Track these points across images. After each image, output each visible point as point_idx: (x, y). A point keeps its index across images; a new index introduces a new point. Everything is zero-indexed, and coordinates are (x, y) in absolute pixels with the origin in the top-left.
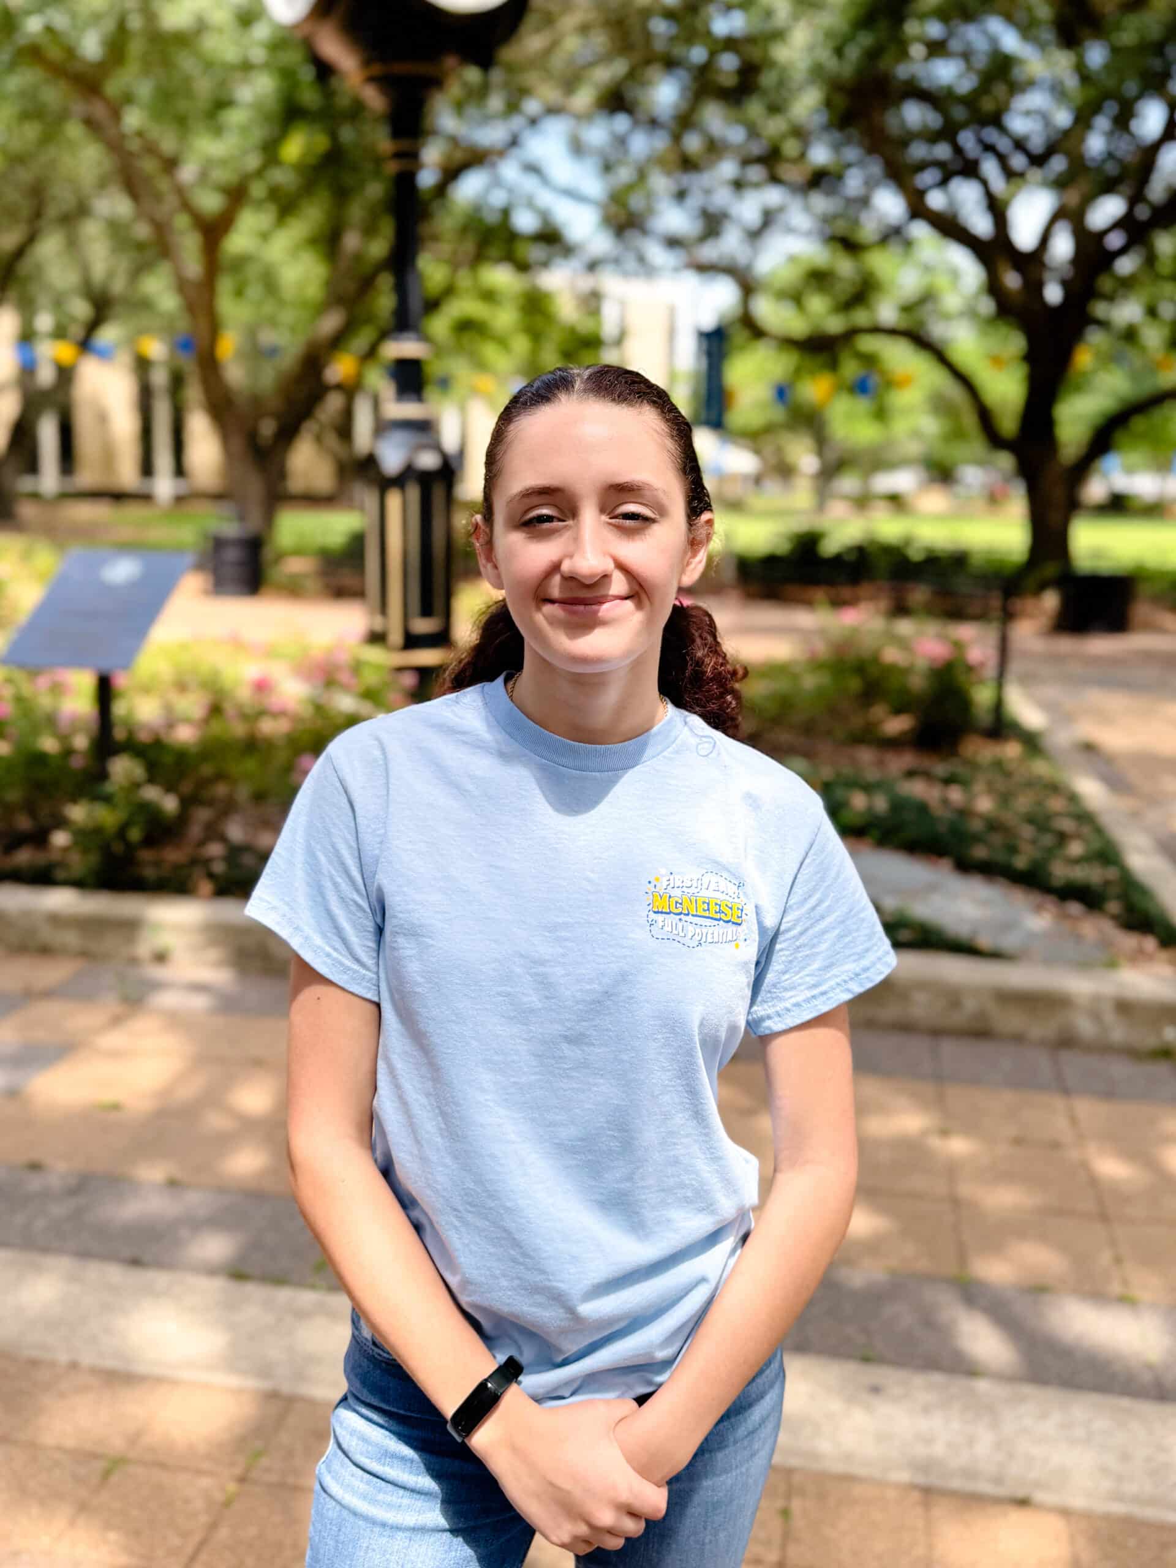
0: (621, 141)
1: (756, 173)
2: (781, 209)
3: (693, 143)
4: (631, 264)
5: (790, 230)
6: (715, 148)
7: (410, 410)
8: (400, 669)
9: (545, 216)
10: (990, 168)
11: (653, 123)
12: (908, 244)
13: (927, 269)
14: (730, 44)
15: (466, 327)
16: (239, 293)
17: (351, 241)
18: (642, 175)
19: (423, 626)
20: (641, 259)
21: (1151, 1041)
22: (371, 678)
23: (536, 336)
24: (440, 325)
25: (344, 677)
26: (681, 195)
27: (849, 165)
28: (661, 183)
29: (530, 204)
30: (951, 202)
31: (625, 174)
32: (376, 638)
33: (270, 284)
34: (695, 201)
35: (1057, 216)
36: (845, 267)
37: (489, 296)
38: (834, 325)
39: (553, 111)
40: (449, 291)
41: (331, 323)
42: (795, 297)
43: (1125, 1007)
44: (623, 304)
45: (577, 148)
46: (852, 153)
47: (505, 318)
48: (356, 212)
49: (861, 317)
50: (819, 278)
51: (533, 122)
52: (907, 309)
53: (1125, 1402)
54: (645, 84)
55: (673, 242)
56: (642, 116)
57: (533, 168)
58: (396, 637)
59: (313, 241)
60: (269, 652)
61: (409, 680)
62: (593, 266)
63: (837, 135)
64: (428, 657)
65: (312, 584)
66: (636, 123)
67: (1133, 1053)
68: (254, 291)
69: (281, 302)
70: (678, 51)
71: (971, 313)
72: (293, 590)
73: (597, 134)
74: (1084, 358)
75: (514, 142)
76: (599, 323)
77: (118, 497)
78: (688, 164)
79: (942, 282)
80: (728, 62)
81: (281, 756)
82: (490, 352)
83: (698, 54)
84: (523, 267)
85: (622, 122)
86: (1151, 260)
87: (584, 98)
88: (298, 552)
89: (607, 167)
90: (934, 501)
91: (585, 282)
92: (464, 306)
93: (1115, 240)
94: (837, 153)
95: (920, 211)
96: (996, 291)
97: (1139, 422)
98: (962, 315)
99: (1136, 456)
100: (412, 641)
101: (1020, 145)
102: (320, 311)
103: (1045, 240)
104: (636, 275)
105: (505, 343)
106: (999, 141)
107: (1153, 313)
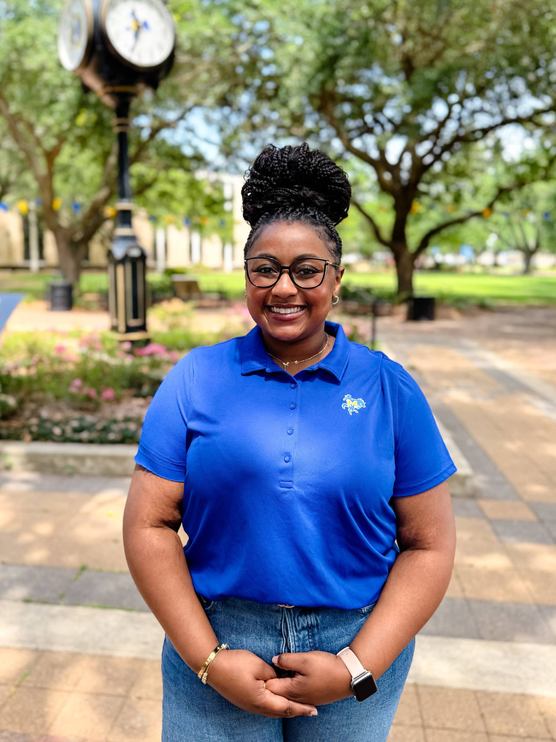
0: (226, 119)
1: (281, 132)
3: (257, 119)
6: (266, 121)
7: (125, 232)
8: (122, 342)
9: (195, 148)
10: (378, 129)
11: (239, 110)
13: (357, 172)
14: (270, 78)
15: (163, 194)
16: (66, 180)
17: (112, 159)
18: (236, 132)
19: (133, 323)
22: (109, 346)
23: (193, 199)
24: (152, 194)
26: (252, 141)
27: (321, 129)
28: (243, 136)
29: (189, 143)
30: (364, 143)
31: (229, 131)
32: (115, 328)
33: (79, 177)
34: (259, 143)
35: (405, 150)
37: (173, 182)
39: (197, 105)
40: (155, 180)
41: (103, 193)
44: (232, 185)
45: (208, 121)
46: (323, 124)
47: (180, 192)
51: (190, 110)
54: (235, 95)
56: (235, 107)
57: (190, 130)
58: (122, 327)
59: (96, 159)
61: (127, 346)
62: (217, 170)
63: (316, 116)
64: (136, 336)
65: (95, 306)
66: (232, 111)
68: (73, 180)
69: (84, 184)
70: (249, 81)
72: (87, 308)
73: (217, 115)
75: (182, 118)
76: (223, 194)
77: (14, 268)
78: (254, 127)
79: (361, 177)
80: (270, 85)
82: (174, 205)
83: (257, 82)
85: (227, 110)
86: (445, 167)
87: (210, 101)
88: (89, 291)
89: (221, 129)
90: (363, 267)
91: (213, 177)
92: (162, 186)
93: (428, 160)
94: (317, 123)
95: (349, 148)
96: (380, 181)
97: (445, 232)
98: (370, 190)
99: (445, 247)
100: (129, 329)
101: (390, 121)
102: (100, 188)
103: (401, 159)
104: (235, 174)
105: (181, 202)
106: (382, 119)
107: (447, 189)
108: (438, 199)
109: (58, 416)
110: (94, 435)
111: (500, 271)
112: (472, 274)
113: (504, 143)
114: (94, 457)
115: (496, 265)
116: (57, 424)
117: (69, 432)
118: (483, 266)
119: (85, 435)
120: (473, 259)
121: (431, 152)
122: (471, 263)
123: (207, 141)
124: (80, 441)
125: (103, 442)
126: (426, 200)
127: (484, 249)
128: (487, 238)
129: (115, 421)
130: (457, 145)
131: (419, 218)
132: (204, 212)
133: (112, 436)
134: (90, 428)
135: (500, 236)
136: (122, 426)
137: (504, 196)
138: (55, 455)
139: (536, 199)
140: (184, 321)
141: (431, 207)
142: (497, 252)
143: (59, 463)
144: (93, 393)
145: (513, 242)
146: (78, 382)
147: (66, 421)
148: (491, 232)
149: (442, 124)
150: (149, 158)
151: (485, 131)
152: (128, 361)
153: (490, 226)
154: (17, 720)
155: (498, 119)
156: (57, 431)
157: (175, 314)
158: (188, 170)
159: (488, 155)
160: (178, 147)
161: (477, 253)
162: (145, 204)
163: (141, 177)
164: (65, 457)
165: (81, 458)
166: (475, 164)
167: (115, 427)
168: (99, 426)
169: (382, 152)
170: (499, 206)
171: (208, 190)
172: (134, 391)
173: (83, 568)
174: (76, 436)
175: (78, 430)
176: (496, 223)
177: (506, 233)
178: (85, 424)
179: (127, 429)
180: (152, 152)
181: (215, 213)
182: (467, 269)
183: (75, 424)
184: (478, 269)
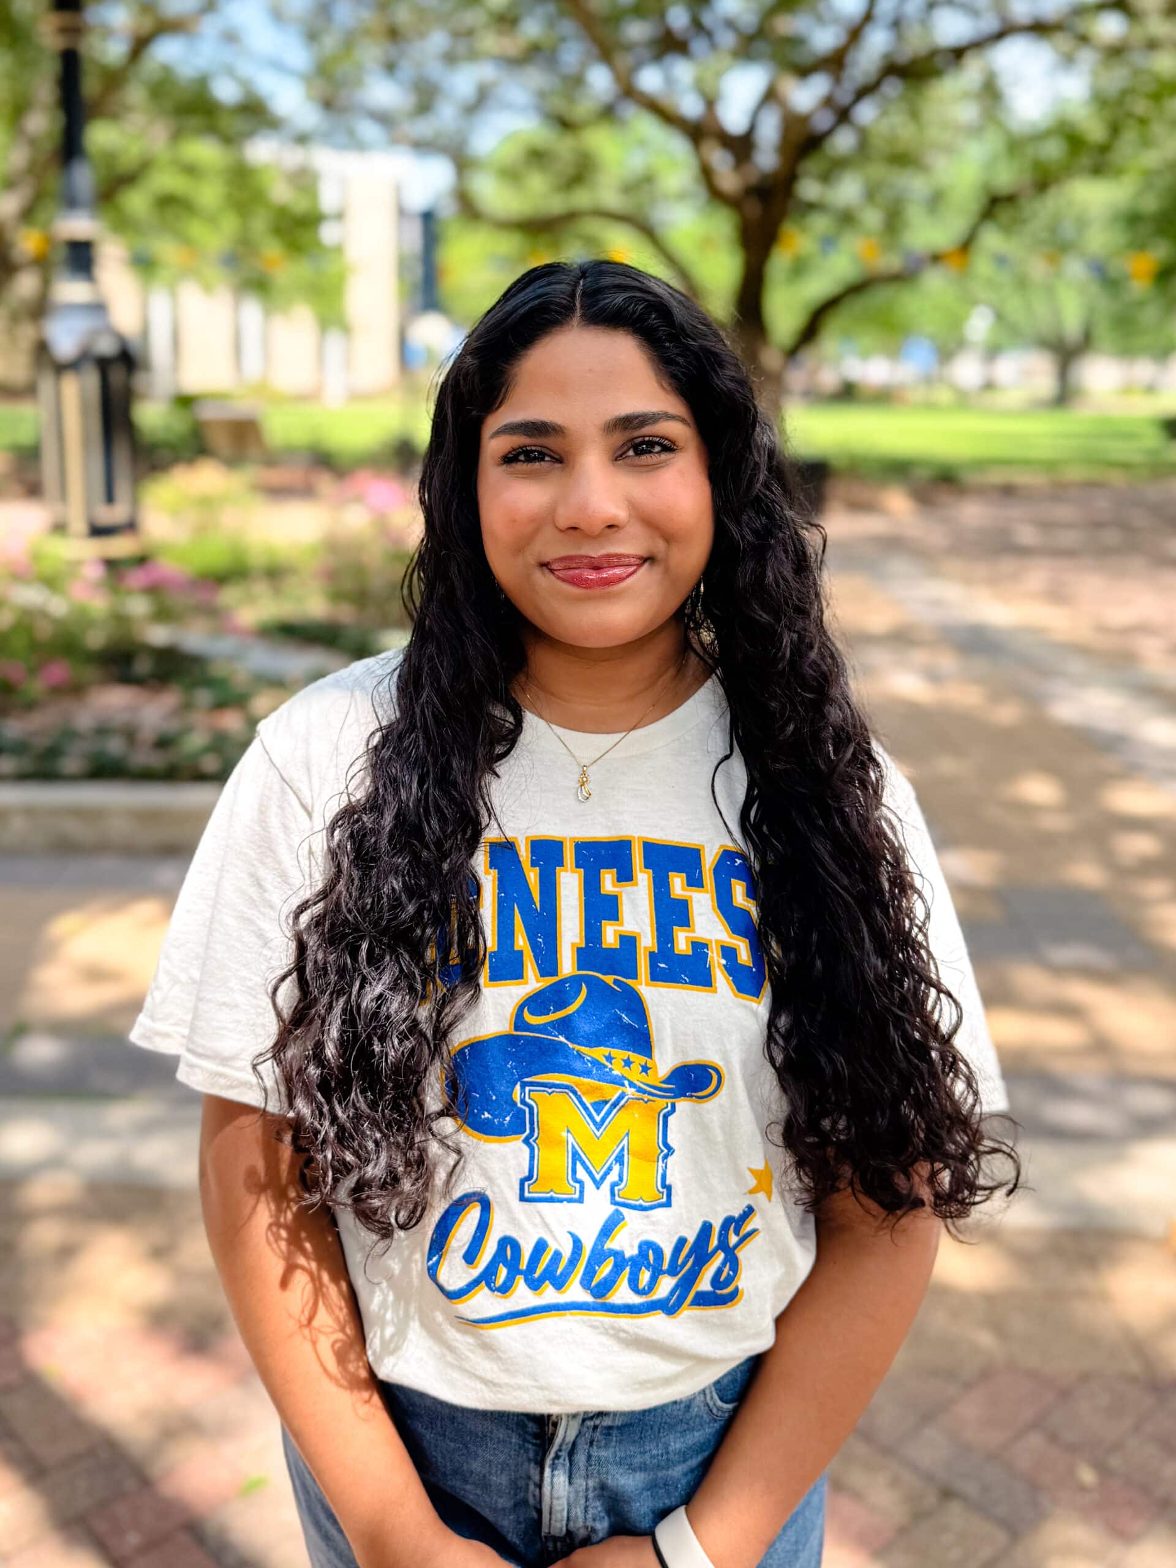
0: (325, 9)
1: (464, 46)
2: (496, 86)
3: (402, 13)
4: (340, 137)
6: (423, 17)
7: (81, 292)
9: (246, 84)
10: (699, 45)
12: (623, 123)
15: (169, 203)
18: (348, 46)
19: (107, 515)
20: (351, 133)
23: (243, 213)
24: (138, 201)
26: (390, 68)
27: (563, 39)
28: (367, 53)
29: (230, 72)
30: (669, 81)
31: (330, 42)
32: (58, 529)
34: (406, 73)
35: (763, 100)
36: (564, 146)
37: (191, 170)
38: (556, 205)
40: (146, 165)
41: (19, 196)
42: (511, 175)
44: (342, 182)
45: (278, 15)
46: (568, 27)
47: (210, 194)
49: (581, 198)
50: (537, 157)
52: (627, 189)
55: (384, 119)
57: (231, 37)
58: (78, 524)
61: (95, 572)
62: (301, 139)
63: (550, 9)
64: (115, 546)
65: (6, 483)
75: (210, 6)
76: (316, 201)
78: (394, 34)
79: (660, 164)
82: (197, 229)
84: (227, 141)
89: (312, 36)
91: (293, 157)
92: (165, 181)
93: (823, 121)
94: (551, 23)
95: (629, 92)
96: (706, 173)
98: (682, 196)
99: (867, 340)
100: (97, 531)
101: (730, 24)
103: (754, 123)
104: (348, 150)
105: (212, 221)
106: (707, 19)
107: (871, 194)
108: (847, 219)
111: (999, 400)
112: (930, 407)
113: (1004, 82)
115: (989, 386)
120: (935, 372)
121: (828, 102)
122: (929, 380)
123: (278, 66)
126: (820, 223)
127: (960, 345)
128: (966, 319)
130: (892, 88)
131: (800, 269)
132: (272, 250)
135: (999, 315)
137: (1004, 214)
139: (1082, 223)
141: (828, 243)
142: (991, 354)
148: (974, 302)
149: (855, 33)
150: (128, 109)
151: (958, 54)
152: (101, 602)
153: (975, 288)
155: (989, 24)
158: (229, 140)
159: (967, 113)
160: (202, 83)
161: (944, 355)
162: (123, 224)
163: (110, 157)
166: (934, 133)
169: (710, 103)
170: (992, 240)
171: (280, 192)
172: (111, 671)
176: (987, 283)
177: (1014, 306)
180: (135, 94)
181: (299, 250)
182: (919, 394)
184: (944, 396)
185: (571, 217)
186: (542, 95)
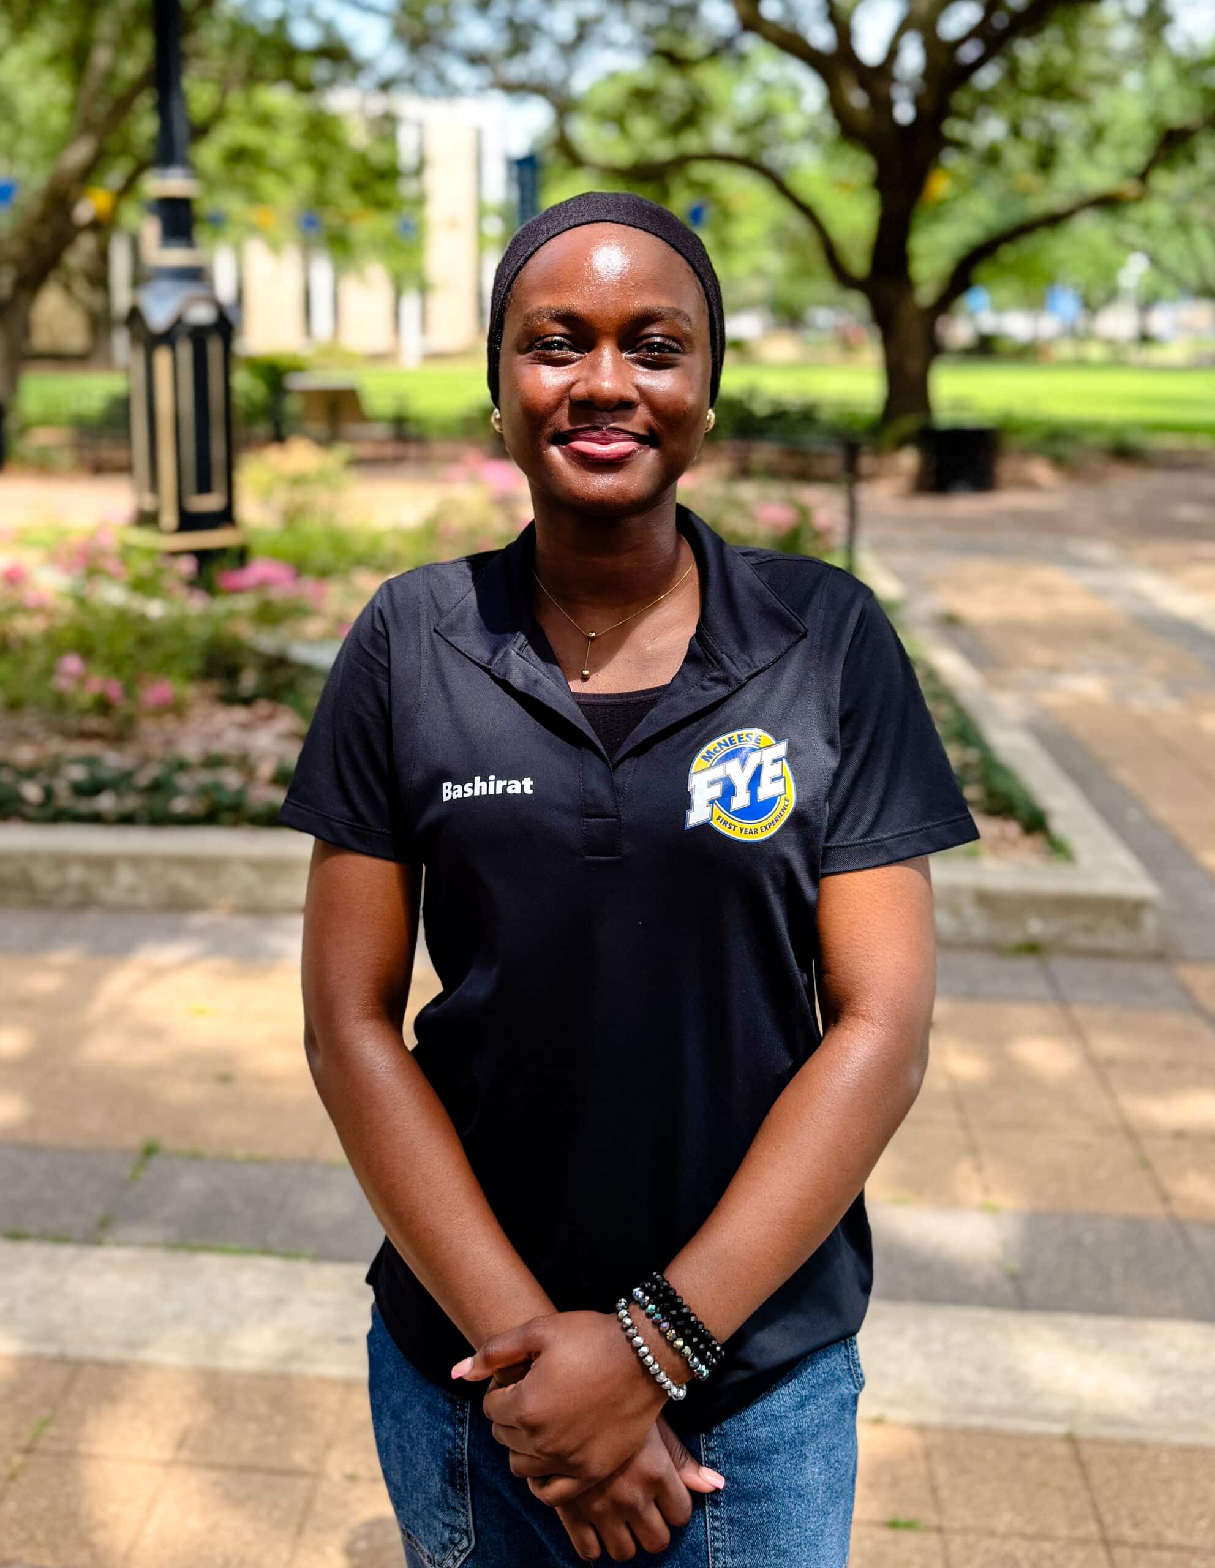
2: (598, 20)
4: (428, 81)
5: (609, 44)
7: (177, 257)
8: (175, 554)
9: (328, 27)
12: (742, 58)
13: (766, 86)
15: (238, 156)
17: (101, 57)
19: (202, 503)
20: (441, 78)
21: (1016, 936)
22: (142, 566)
23: (322, 168)
24: (208, 155)
25: (111, 565)
29: (309, 13)
30: (791, 8)
32: (147, 519)
34: (500, 11)
35: (904, 27)
36: (673, 85)
37: (265, 120)
38: (663, 150)
40: (219, 115)
41: (80, 153)
42: (617, 119)
43: (986, 900)
44: (420, 126)
47: (285, 146)
48: (106, 26)
49: (691, 142)
50: (643, 97)
52: (743, 129)
53: (985, 1314)
55: (475, 59)
58: (169, 518)
59: (53, 60)
60: (21, 539)
61: (187, 566)
62: (386, 86)
64: (210, 539)
65: (64, 458)
67: (995, 949)
69: (19, 130)
71: (811, 135)
72: (44, 467)
74: (940, 186)
76: (395, 152)
79: (782, 100)
81: (39, 659)
82: (268, 184)
84: (305, 88)
86: (1012, 74)
88: (47, 421)
90: (782, 348)
91: (377, 104)
92: (236, 132)
93: (972, 51)
95: (752, 22)
96: (840, 111)
97: (1008, 253)
98: (807, 137)
99: (1007, 292)
100: (189, 522)
102: (65, 141)
103: (893, 53)
104: (436, 96)
105: (283, 174)
107: (1016, 132)
108: (992, 158)
109: (25, 754)
110: (131, 802)
111: (1157, 355)
112: (1081, 364)
114: (138, 861)
115: (1145, 338)
116: (29, 773)
117: (64, 798)
118: (1110, 342)
119: (106, 802)
120: (1081, 324)
121: (980, 30)
122: (1075, 334)
124: (96, 819)
125: (161, 820)
126: (960, 163)
127: (1112, 295)
128: (1121, 265)
129: (182, 766)
132: (352, 201)
133: (180, 805)
134: (120, 783)
135: (1155, 261)
136: (205, 777)
138: (33, 856)
140: (321, 497)
141: (967, 186)
142: (1147, 304)
143: (46, 878)
144: (114, 689)
145: (1191, 275)
146: (72, 664)
147: (54, 767)
148: (1131, 248)
150: (201, 55)
152: (196, 604)
153: (1131, 232)
154: (40, 1535)
156: (32, 792)
157: (298, 481)
159: (1127, 38)
160: (278, 24)
161: (1090, 306)
164: (61, 861)
165: (105, 864)
166: (1091, 62)
167: (184, 781)
168: (144, 779)
169: (844, 32)
171: (359, 140)
172: (215, 687)
173: (150, 1151)
174: (84, 806)
175: (90, 789)
176: (1146, 226)
177: (1172, 251)
178: (105, 774)
179: (217, 787)
180: (210, 38)
181: (382, 205)
182: (1065, 350)
183: (78, 773)
184: (1095, 352)
185: (682, 161)
186: (649, 31)
